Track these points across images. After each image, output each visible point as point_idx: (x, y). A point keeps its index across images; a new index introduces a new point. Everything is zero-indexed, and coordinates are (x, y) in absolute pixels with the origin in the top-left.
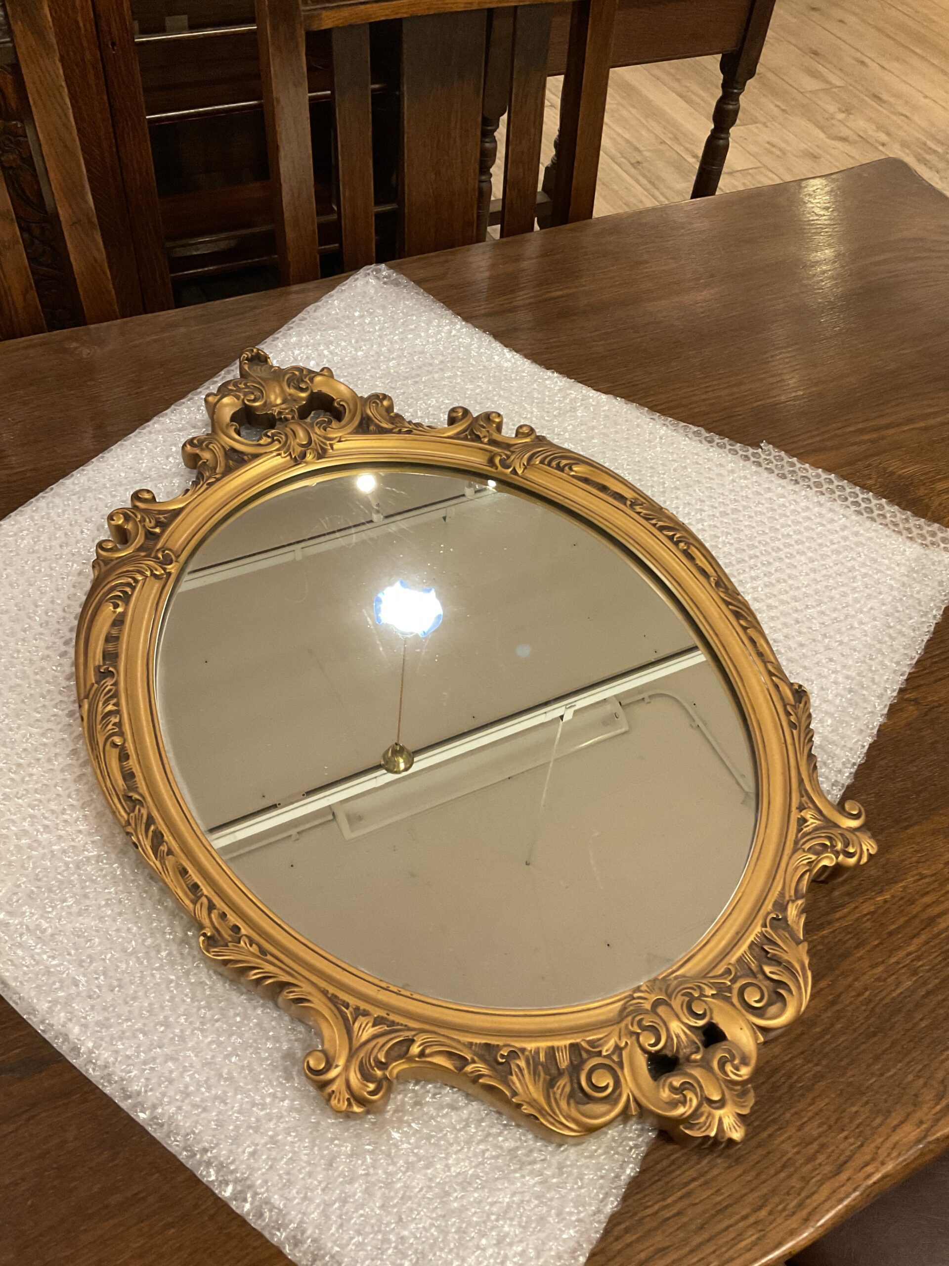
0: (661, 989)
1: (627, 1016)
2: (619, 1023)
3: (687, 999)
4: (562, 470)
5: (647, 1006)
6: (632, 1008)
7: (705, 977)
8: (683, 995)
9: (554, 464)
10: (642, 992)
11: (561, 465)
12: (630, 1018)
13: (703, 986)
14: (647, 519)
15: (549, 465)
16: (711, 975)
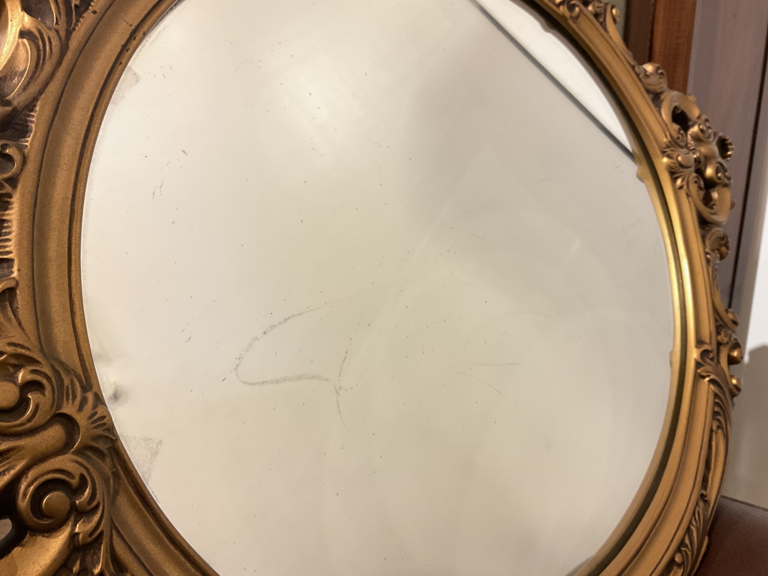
0: (97, 438)
1: (53, 367)
2: (42, 350)
3: (75, 482)
4: (714, 418)
5: (68, 409)
6: (67, 382)
7: (113, 526)
8: (82, 477)
9: (717, 409)
10: (95, 406)
11: (719, 417)
12: (46, 370)
13: (96, 518)
14: (694, 514)
15: (716, 404)
16: (115, 536)
